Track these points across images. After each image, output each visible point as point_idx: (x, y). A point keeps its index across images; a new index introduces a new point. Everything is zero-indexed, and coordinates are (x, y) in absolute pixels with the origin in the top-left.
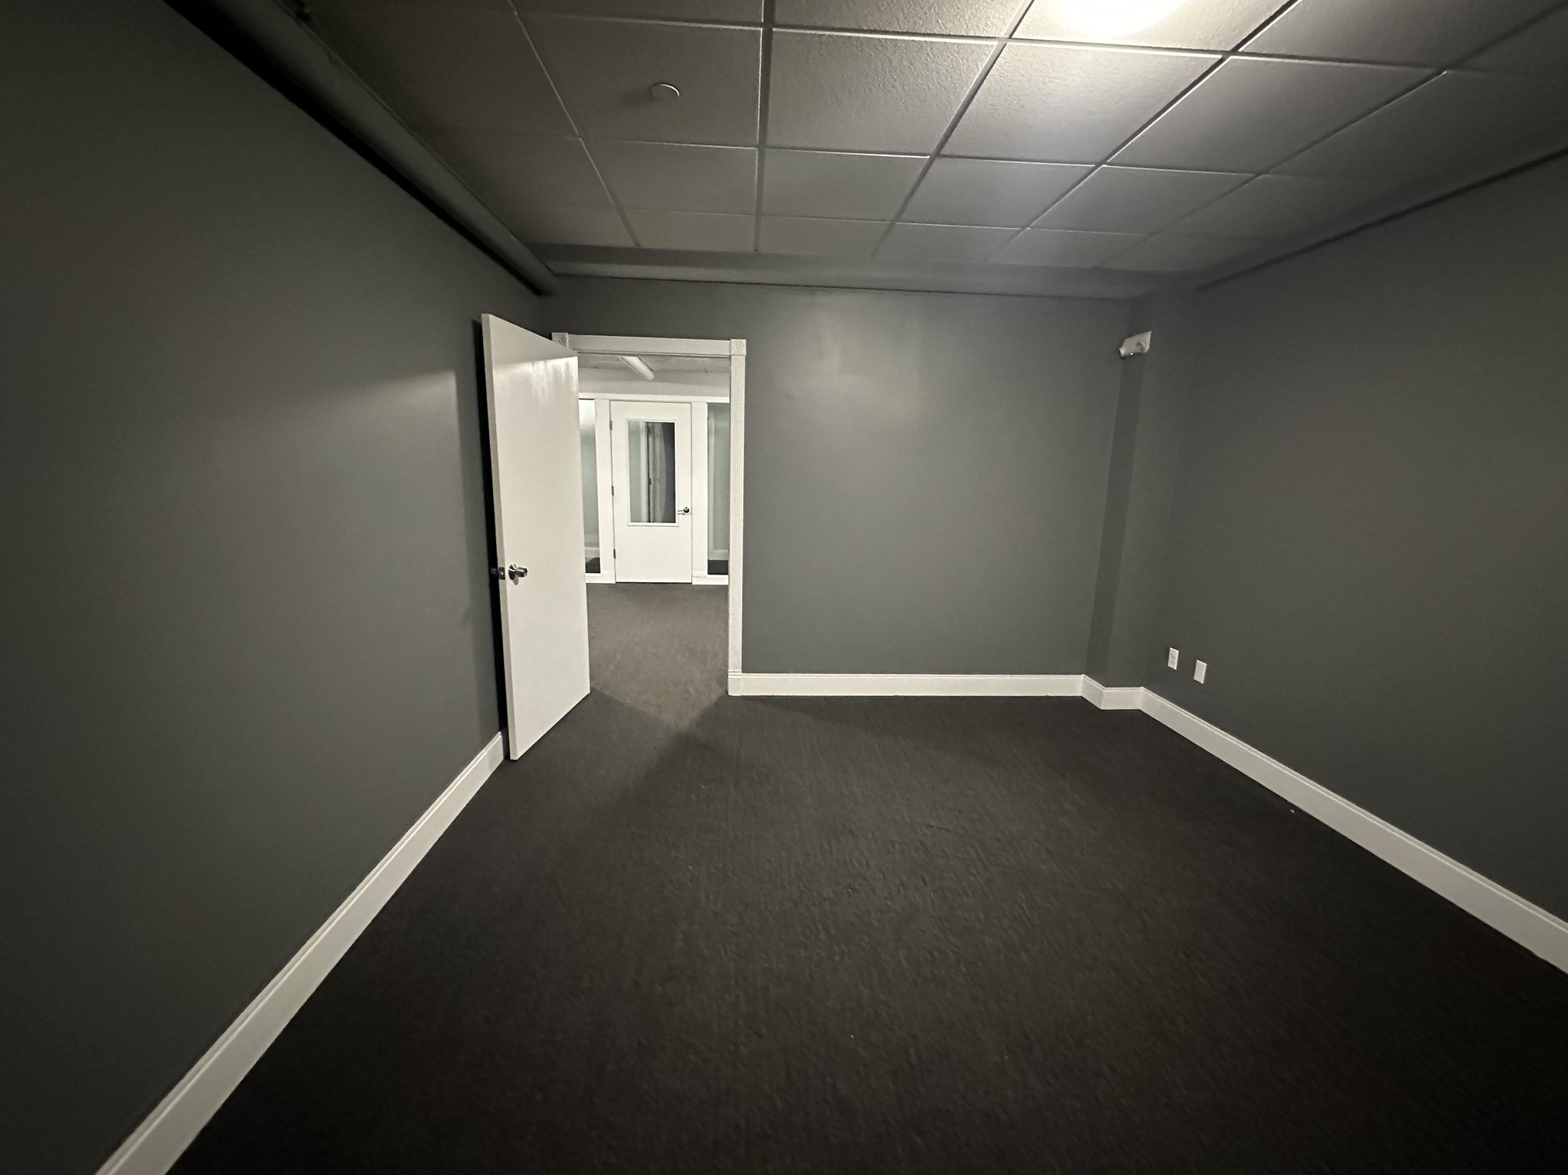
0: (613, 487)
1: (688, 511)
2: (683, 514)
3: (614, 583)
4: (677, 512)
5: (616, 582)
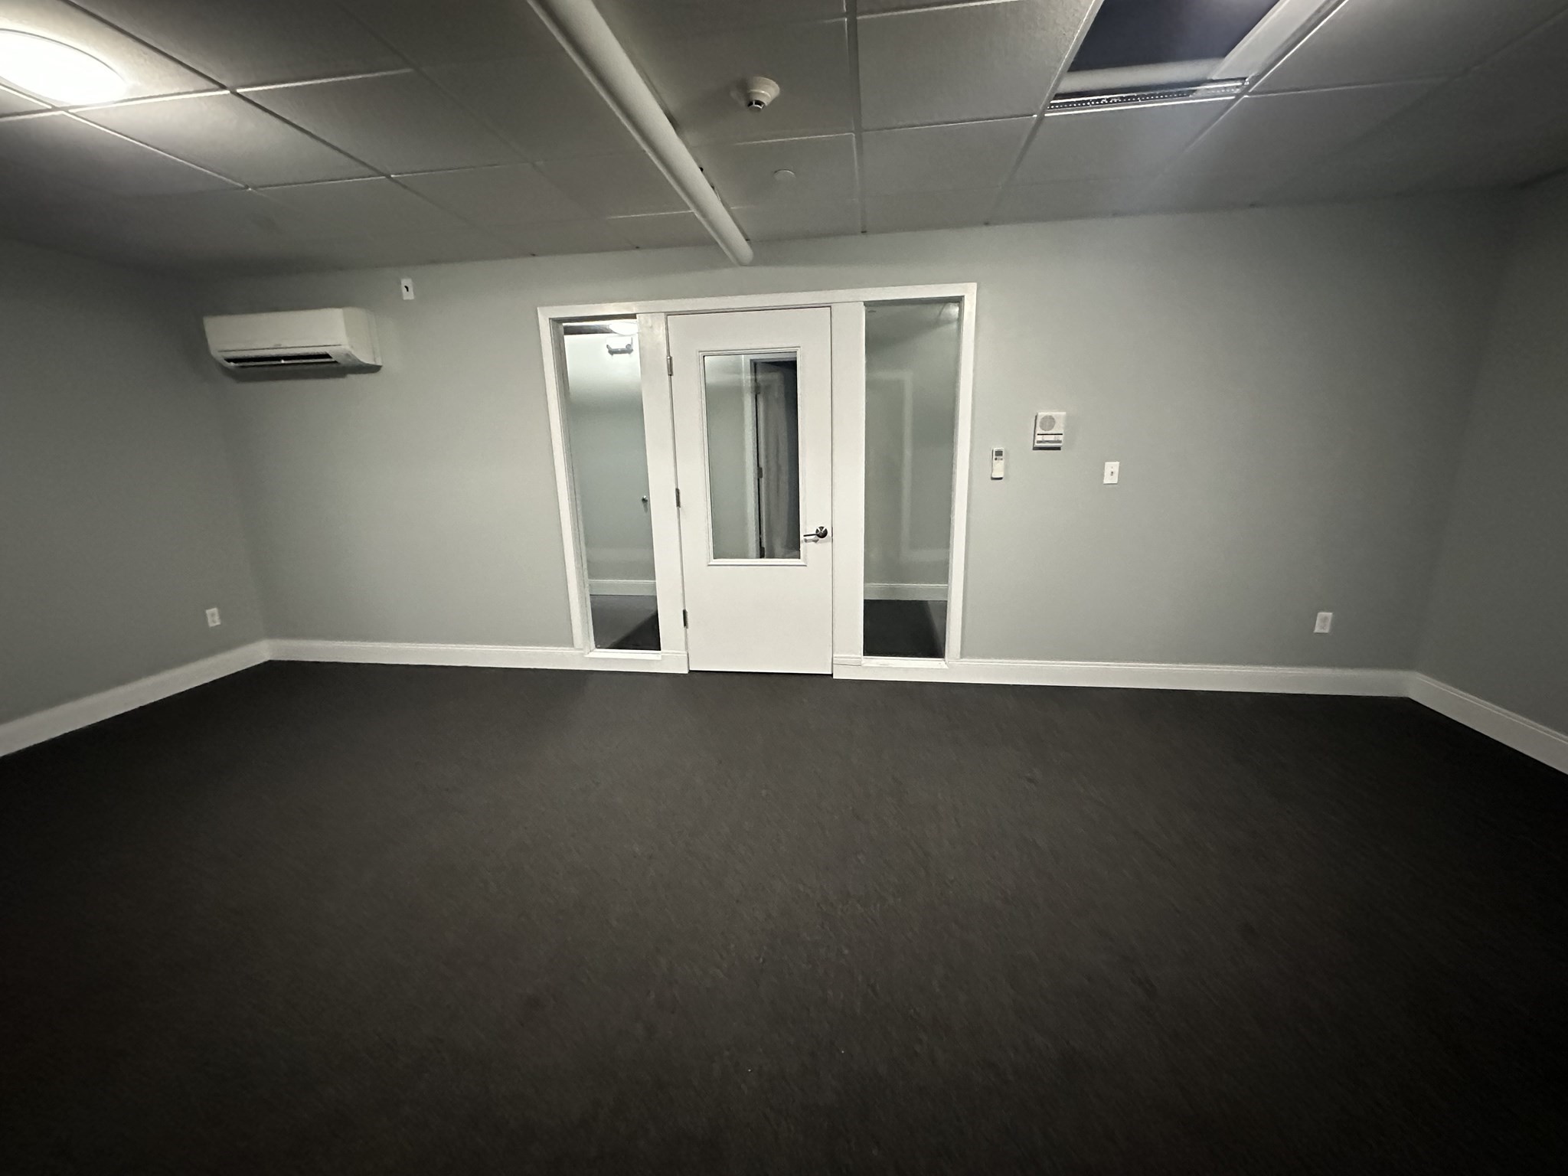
0: (677, 491)
1: (825, 534)
2: (816, 541)
3: (686, 672)
4: (802, 538)
5: (690, 671)
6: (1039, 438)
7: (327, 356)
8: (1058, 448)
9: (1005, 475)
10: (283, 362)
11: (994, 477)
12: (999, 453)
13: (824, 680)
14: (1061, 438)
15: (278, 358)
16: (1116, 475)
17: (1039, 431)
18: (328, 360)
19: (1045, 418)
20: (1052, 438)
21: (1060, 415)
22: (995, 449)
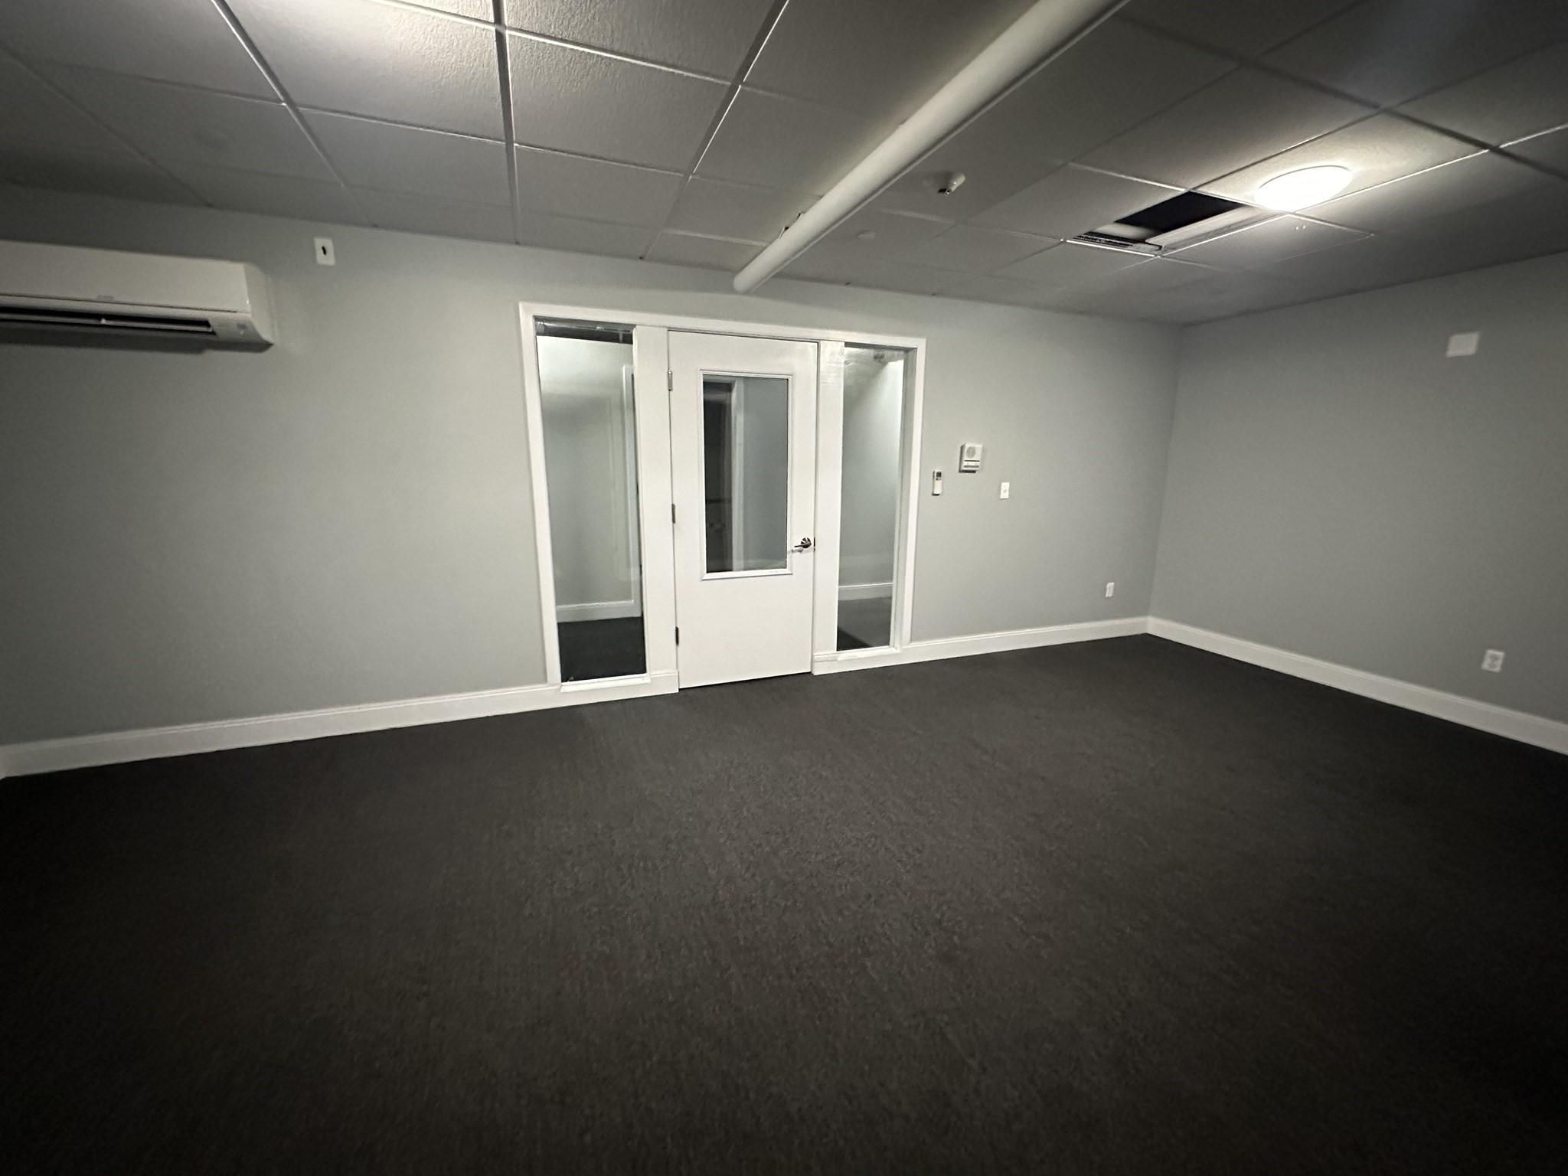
0: (673, 508)
1: (808, 545)
2: (801, 551)
3: (677, 691)
4: (789, 548)
5: (680, 689)
6: (965, 463)
7: (206, 323)
8: (974, 472)
9: (943, 493)
10: (104, 322)
11: (935, 493)
12: (939, 474)
13: (803, 680)
14: (978, 463)
15: (98, 316)
16: (1007, 492)
17: (965, 458)
18: (204, 329)
19: (970, 448)
20: (973, 464)
21: (979, 447)
22: (936, 471)
